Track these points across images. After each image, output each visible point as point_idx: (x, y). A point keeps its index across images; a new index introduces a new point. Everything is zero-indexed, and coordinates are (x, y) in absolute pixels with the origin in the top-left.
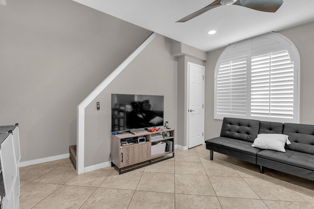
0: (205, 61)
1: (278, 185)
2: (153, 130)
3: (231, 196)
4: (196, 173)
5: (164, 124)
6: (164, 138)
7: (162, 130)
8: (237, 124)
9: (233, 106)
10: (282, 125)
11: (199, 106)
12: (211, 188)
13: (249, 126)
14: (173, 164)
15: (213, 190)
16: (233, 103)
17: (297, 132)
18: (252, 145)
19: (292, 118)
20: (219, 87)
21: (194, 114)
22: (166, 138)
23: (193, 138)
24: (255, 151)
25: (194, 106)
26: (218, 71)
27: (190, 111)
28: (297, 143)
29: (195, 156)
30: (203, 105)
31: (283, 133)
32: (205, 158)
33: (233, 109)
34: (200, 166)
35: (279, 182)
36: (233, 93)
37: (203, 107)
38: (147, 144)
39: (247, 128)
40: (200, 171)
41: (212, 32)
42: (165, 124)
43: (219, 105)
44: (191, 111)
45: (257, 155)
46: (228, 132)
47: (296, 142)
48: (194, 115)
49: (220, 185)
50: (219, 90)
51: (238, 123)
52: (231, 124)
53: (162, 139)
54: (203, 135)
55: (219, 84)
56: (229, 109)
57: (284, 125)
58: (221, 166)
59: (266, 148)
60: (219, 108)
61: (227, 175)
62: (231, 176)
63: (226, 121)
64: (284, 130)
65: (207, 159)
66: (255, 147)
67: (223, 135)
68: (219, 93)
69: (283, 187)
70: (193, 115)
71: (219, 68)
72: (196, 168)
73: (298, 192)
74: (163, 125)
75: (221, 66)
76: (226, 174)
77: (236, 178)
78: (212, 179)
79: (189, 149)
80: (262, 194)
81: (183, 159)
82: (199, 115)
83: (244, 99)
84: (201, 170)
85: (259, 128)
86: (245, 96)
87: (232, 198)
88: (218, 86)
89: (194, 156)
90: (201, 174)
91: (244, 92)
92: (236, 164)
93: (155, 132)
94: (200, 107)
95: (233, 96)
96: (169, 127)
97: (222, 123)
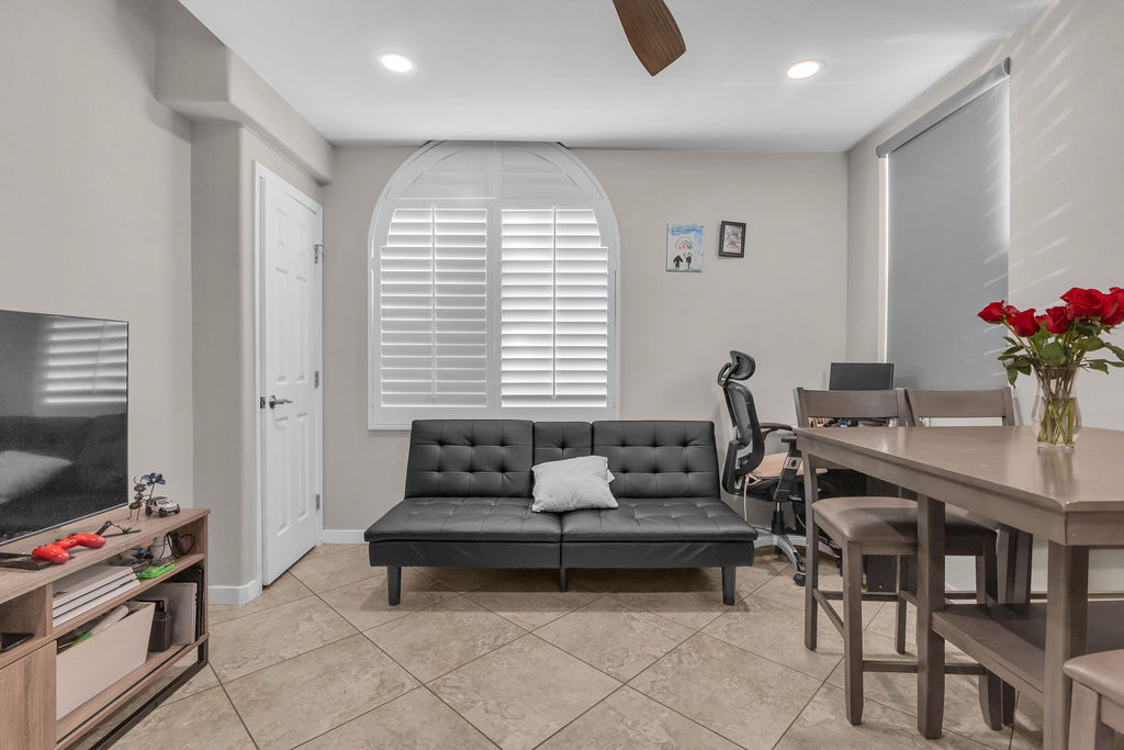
0: (321, 183)
1: (620, 611)
2: (65, 548)
3: (554, 727)
4: (372, 699)
5: (132, 495)
6: (141, 579)
7: (125, 532)
8: (466, 441)
9: (441, 375)
10: (589, 428)
11: (302, 377)
12: (474, 736)
13: (503, 444)
14: (226, 708)
15: (484, 741)
16: (441, 363)
17: (624, 445)
18: (535, 507)
19: (603, 405)
20: (387, 300)
21: (286, 418)
22: (158, 574)
23: (285, 530)
24: (550, 527)
25: (282, 378)
26: (384, 238)
27: (267, 405)
28: (627, 476)
29: (316, 616)
30: (317, 375)
31: (592, 454)
32: (364, 608)
33: (442, 387)
34: (369, 652)
35: (613, 602)
36: (441, 326)
37: (317, 382)
38: (18, 667)
39: (502, 451)
40: (382, 681)
41: (397, 63)
42: (140, 488)
43: (387, 374)
44: (272, 405)
45: (562, 538)
46: (436, 475)
47: (625, 471)
48: (284, 422)
49: (492, 702)
50: (387, 313)
51: (469, 435)
52: (442, 443)
53: (136, 586)
54: (318, 506)
55: (387, 288)
56: (428, 387)
57: (593, 428)
58: (442, 615)
59: (571, 506)
60: (387, 387)
61: (484, 644)
62: (499, 642)
63: (423, 435)
64: (596, 442)
65: (378, 609)
66: (542, 512)
67: (418, 490)
68: (387, 326)
69: (633, 614)
70: (279, 423)
71: (386, 224)
72: (354, 671)
73: (665, 611)
74: (126, 501)
75: (394, 220)
76: (479, 643)
77: (517, 645)
78: (449, 690)
79: (265, 587)
80: (614, 664)
81: (263, 657)
82: (301, 420)
83: (480, 351)
84: (382, 673)
85: (534, 446)
86: (481, 339)
87: (562, 736)
88: (382, 295)
89: (310, 619)
90: (396, 692)
91: (480, 326)
92: (484, 589)
93: (84, 558)
94: (305, 381)
95: (441, 338)
96: (169, 506)
97: (408, 440)
